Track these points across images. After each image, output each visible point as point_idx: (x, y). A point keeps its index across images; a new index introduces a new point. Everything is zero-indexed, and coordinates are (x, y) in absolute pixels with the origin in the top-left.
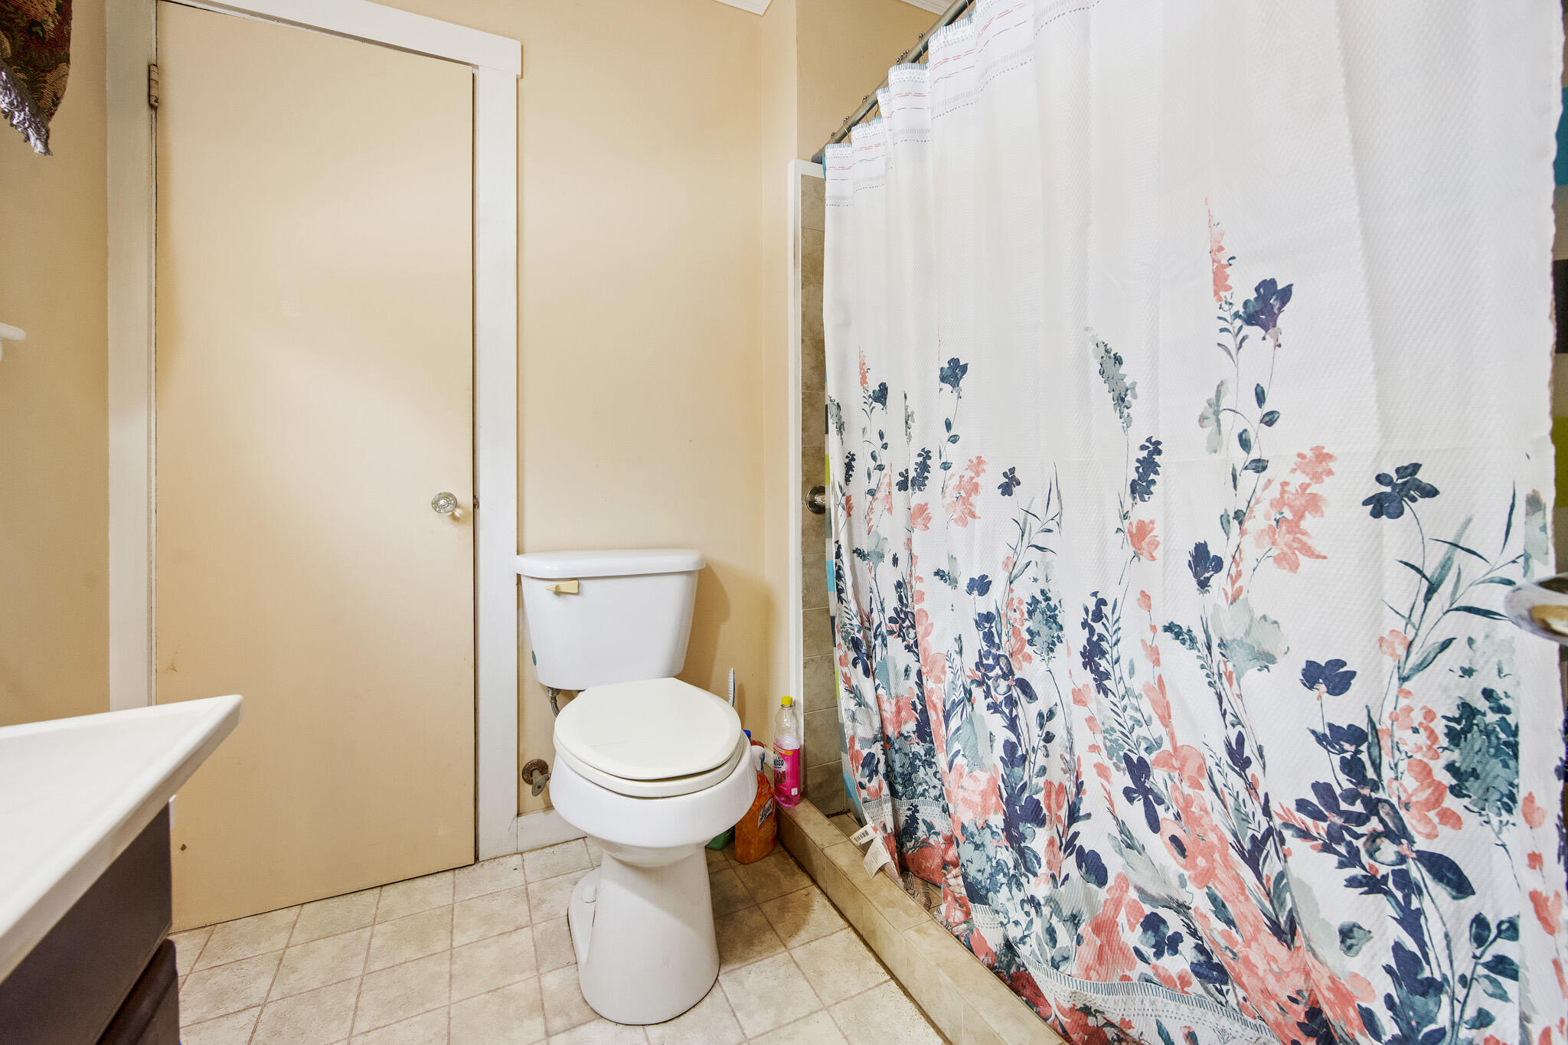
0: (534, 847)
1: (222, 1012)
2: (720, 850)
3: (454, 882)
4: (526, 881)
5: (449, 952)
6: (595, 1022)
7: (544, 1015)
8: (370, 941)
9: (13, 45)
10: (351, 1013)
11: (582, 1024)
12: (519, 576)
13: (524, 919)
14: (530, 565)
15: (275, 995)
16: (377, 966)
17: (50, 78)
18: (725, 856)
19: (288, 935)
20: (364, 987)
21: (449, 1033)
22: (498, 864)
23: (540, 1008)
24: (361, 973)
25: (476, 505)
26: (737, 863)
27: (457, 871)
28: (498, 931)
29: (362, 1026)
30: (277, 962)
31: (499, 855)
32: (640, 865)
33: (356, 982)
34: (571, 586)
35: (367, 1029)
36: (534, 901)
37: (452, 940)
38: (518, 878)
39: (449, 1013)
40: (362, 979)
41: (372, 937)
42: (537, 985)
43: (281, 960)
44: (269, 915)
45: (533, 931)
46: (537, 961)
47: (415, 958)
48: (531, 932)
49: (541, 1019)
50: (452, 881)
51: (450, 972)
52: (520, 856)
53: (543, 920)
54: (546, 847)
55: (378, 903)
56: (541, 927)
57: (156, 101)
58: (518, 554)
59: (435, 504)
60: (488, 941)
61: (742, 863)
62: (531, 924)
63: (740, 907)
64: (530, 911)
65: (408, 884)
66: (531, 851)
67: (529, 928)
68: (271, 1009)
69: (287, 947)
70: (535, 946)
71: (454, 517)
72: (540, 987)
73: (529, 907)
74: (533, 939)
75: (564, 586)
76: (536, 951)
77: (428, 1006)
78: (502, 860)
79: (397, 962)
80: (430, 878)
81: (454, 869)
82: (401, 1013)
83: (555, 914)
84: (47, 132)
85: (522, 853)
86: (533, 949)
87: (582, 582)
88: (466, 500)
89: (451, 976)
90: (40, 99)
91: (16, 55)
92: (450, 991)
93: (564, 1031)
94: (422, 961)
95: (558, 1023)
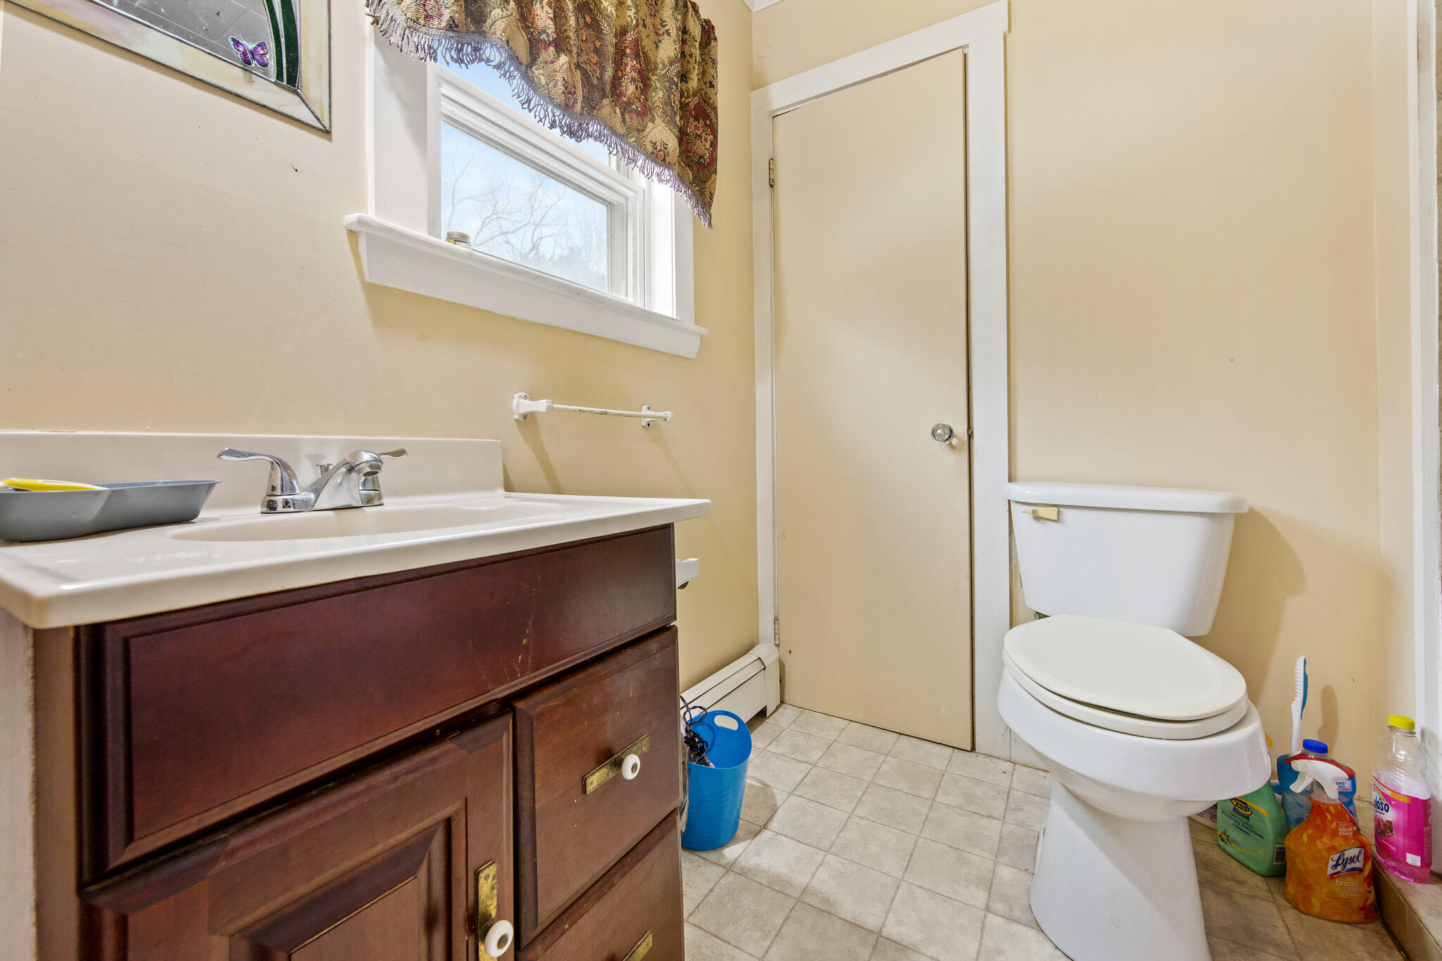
0: (1027, 764)
1: (794, 756)
2: (1264, 876)
3: (951, 757)
4: (1011, 786)
5: (931, 802)
6: (1035, 931)
7: (990, 893)
8: (881, 765)
9: (693, 174)
10: (857, 800)
11: (1021, 924)
12: (1009, 501)
13: (999, 812)
14: (1020, 491)
15: (821, 764)
16: (881, 782)
17: (708, 184)
18: (1268, 885)
19: (837, 735)
20: (868, 790)
21: (912, 855)
22: (991, 762)
23: (989, 885)
24: (869, 780)
25: (970, 436)
26: (1285, 903)
27: (956, 750)
28: (973, 809)
29: (861, 811)
30: (828, 746)
31: (995, 755)
32: (1090, 803)
33: (866, 784)
34: (1051, 513)
35: (862, 815)
36: (1012, 805)
37: (936, 795)
38: (1004, 781)
39: (917, 842)
40: (869, 785)
41: (884, 762)
42: (992, 868)
43: (830, 746)
44: (832, 717)
45: (1003, 826)
46: (998, 850)
47: (906, 791)
48: (1000, 826)
49: (985, 894)
50: (949, 755)
51: (927, 815)
52: (1012, 764)
53: (1015, 823)
54: (1039, 769)
55: (895, 743)
56: (1012, 827)
57: (773, 182)
58: (1010, 480)
59: (934, 433)
60: (962, 812)
61: (1296, 908)
62: (1003, 819)
63: (1272, 950)
64: (1006, 810)
65: (919, 742)
66: (1025, 766)
67: (1000, 822)
68: (816, 770)
69: (835, 741)
70: (1001, 838)
71: (951, 446)
72: (994, 871)
73: (1007, 806)
74: (1001, 832)
75: (1043, 512)
76: (1000, 842)
77: (904, 827)
78: (995, 760)
79: (894, 787)
80: (935, 745)
81: (955, 748)
82: (886, 820)
83: (1028, 826)
84: (710, 215)
85: (1015, 763)
86: (998, 839)
87: (1062, 510)
88: (960, 430)
89: (926, 818)
90: (704, 198)
91: (695, 178)
92: (923, 827)
93: (1003, 917)
94: (910, 796)
95: (999, 906)
